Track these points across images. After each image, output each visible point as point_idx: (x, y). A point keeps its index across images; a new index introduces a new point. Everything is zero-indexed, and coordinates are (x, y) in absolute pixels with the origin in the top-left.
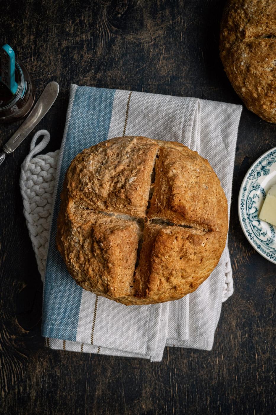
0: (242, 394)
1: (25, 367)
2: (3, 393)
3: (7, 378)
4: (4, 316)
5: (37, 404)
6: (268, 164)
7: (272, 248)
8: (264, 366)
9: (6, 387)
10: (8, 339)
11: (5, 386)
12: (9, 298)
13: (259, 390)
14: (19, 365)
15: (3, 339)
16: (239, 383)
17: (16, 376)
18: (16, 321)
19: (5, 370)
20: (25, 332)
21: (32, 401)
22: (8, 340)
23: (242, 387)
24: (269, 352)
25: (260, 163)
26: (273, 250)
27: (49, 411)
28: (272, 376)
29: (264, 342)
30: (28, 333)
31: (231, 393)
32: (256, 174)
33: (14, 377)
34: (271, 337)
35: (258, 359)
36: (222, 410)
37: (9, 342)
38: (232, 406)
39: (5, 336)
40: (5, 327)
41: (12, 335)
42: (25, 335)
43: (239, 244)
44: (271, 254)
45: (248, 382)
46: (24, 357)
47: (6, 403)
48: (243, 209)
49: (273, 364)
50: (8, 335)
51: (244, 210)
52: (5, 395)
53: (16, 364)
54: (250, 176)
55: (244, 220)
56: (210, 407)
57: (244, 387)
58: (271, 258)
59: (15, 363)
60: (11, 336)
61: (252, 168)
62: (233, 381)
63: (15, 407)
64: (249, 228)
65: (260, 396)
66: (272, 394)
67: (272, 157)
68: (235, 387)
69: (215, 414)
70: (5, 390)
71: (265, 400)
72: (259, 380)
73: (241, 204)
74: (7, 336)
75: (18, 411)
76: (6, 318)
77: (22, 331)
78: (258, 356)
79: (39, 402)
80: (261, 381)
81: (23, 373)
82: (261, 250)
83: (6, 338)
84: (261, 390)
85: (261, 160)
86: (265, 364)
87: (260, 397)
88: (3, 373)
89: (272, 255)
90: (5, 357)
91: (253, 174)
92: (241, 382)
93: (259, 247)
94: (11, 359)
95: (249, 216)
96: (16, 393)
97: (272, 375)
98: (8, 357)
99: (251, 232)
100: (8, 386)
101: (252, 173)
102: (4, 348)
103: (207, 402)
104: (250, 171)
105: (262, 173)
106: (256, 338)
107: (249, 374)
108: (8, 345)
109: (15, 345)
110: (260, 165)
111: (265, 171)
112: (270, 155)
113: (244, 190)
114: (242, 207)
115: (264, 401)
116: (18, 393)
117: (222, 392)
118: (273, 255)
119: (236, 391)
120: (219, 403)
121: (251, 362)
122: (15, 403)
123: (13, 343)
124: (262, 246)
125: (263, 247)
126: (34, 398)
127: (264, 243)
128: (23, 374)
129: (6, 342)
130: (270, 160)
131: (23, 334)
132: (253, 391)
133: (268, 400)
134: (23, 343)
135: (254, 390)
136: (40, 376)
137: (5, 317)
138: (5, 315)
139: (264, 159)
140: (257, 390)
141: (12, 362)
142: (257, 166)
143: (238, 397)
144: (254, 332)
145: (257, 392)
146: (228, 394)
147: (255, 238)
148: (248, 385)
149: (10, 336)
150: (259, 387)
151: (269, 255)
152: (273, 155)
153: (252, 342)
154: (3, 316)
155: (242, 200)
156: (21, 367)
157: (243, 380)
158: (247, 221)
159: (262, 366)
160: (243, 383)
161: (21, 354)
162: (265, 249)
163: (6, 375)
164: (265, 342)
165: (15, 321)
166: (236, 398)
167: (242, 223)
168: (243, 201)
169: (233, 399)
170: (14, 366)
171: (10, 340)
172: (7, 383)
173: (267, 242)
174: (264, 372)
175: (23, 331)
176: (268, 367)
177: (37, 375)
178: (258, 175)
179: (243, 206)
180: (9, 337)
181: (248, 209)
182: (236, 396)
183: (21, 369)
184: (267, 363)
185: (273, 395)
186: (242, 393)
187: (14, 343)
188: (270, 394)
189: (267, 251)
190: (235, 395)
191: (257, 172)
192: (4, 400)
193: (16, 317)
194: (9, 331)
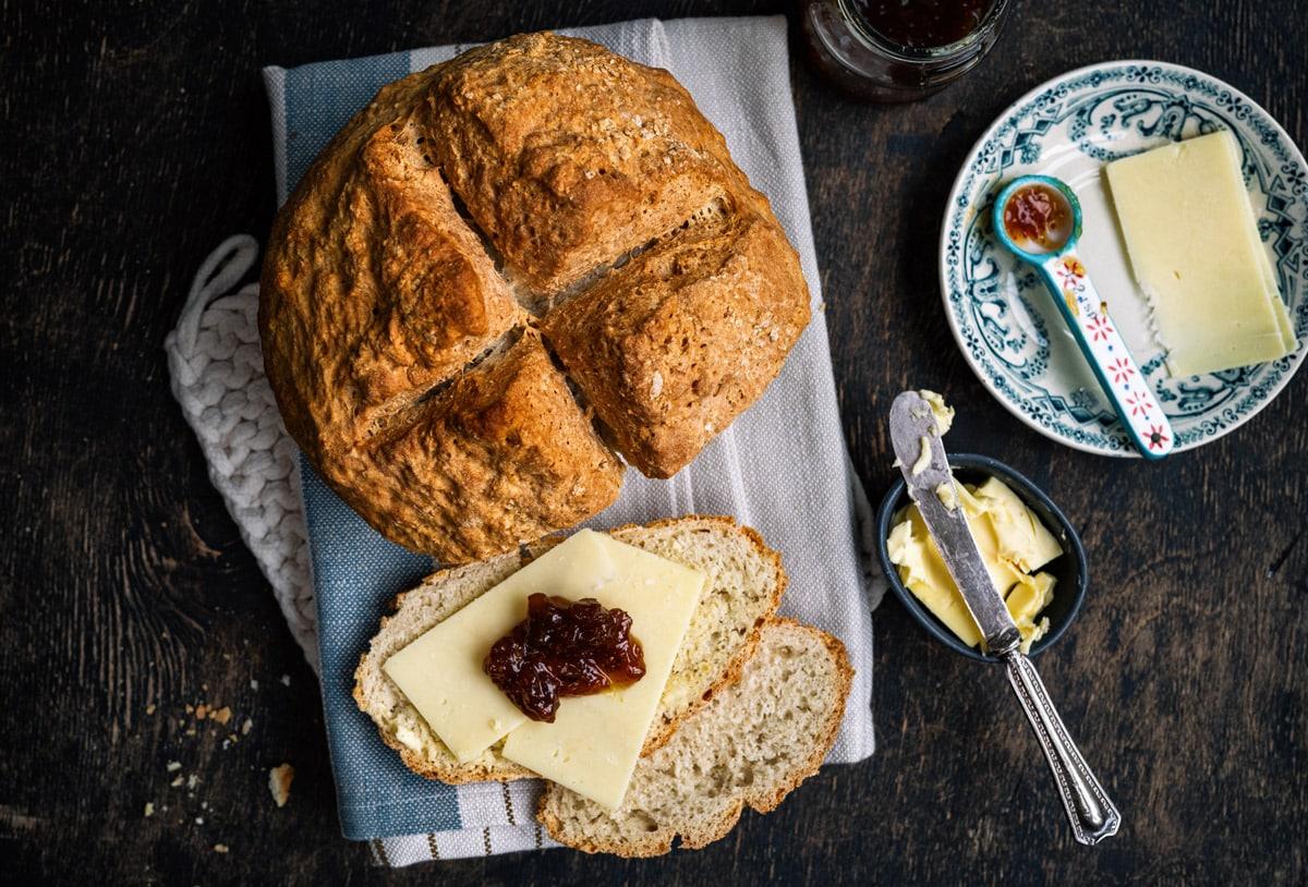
0: (846, 836)
1: (193, 660)
2: (116, 730)
3: (133, 686)
4: (150, 497)
5: (215, 777)
6: (1037, 128)
7: (1038, 388)
8: (923, 758)
9: (128, 712)
10: (152, 566)
11: (124, 707)
12: (172, 443)
13: (898, 830)
14: (177, 652)
15: (136, 565)
16: (841, 799)
17: (164, 683)
18: (186, 516)
19: (131, 662)
20: (209, 554)
21: (201, 765)
22: (151, 571)
23: (849, 813)
24: (946, 720)
25: (1013, 122)
26: (1042, 394)
27: (247, 805)
28: (942, 794)
29: (933, 684)
30: (219, 557)
31: (810, 827)
32: (998, 155)
33: (156, 687)
34: (957, 673)
35: (908, 736)
36: (776, 874)
37: (154, 578)
38: (810, 868)
39: (144, 557)
40: (147, 530)
41: (167, 557)
42: (206, 562)
43: (901, 377)
44: (1035, 405)
45: (868, 799)
46: (196, 630)
47: (120, 761)
48: (956, 262)
49: (951, 758)
50: (153, 554)
51: (956, 268)
52: (122, 737)
53: (168, 646)
54: (980, 162)
55: (956, 296)
56: (741, 860)
57: (854, 814)
58: (1034, 417)
59: (163, 643)
60: (165, 561)
61: (988, 136)
62: (823, 792)
63: (145, 778)
64: (971, 322)
65: (898, 848)
66: (937, 848)
67: (1049, 105)
68: (827, 809)
69: (754, 883)
70: (123, 721)
71: (911, 861)
72: (902, 799)
73: (950, 247)
74: (150, 559)
75: (153, 789)
76: (156, 502)
77: (198, 549)
78: (909, 725)
79: (220, 773)
80: (908, 803)
81: (187, 677)
82: (1004, 392)
83: (147, 564)
84: (906, 830)
85: (1018, 114)
86: (927, 752)
87: (899, 852)
88: (124, 670)
89: (1038, 409)
90: (135, 620)
91: (990, 157)
92: (848, 798)
93: (1000, 382)
94: (152, 630)
95: (972, 286)
96: (157, 735)
97: (944, 788)
98: (147, 621)
99: (977, 335)
100: (132, 710)
101: (987, 152)
102: (137, 594)
103: (734, 845)
104: (980, 147)
105: (1018, 154)
106: (912, 669)
107: (874, 777)
108: (150, 585)
109: (171, 588)
110: (1014, 129)
111: (1026, 150)
112: (1046, 98)
113: (961, 205)
114: (953, 258)
115: (907, 863)
116: (160, 736)
117: (784, 819)
118: (1042, 411)
119: (828, 823)
120: (770, 851)
121: (886, 742)
122: (147, 766)
123: (167, 583)
124: (1008, 381)
125: (1013, 381)
126: (208, 758)
127: (1014, 373)
128: (184, 682)
129: (147, 575)
130: (1044, 115)
131: (200, 558)
132: (878, 831)
133: (920, 863)
134: (196, 587)
135: (882, 829)
136: (234, 695)
137: (154, 499)
138: (153, 494)
139: (1025, 112)
140: (893, 829)
141: (155, 639)
142: (1003, 132)
143: (830, 841)
144: (907, 651)
145: (890, 834)
146: (801, 827)
147: (989, 356)
148: (866, 809)
149: (160, 559)
150: (901, 819)
151: (1030, 410)
152: (1053, 101)
153: (898, 682)
154: (146, 495)
155: (952, 234)
156: (182, 659)
157: (854, 793)
158: (966, 300)
159: (918, 756)
160: (852, 803)
161: (187, 619)
162: (1017, 391)
163: (132, 677)
164: (938, 685)
165: (180, 516)
166: (826, 845)
167: (950, 305)
168: (955, 238)
169: (816, 848)
170: (159, 653)
171: (160, 571)
172: (133, 701)
173: (1025, 370)
174: (920, 778)
175: (203, 548)
176: (934, 762)
177: (226, 690)
178: (1003, 161)
179: (953, 254)
180: (156, 562)
181: (969, 263)
182: (826, 838)
183: (180, 664)
184: (935, 752)
185: (940, 849)
186: (844, 831)
187: (171, 581)
188: (929, 847)
189: (1024, 396)
190: (823, 835)
191: (1002, 150)
192: (116, 753)
193: (186, 502)
194: (159, 543)
